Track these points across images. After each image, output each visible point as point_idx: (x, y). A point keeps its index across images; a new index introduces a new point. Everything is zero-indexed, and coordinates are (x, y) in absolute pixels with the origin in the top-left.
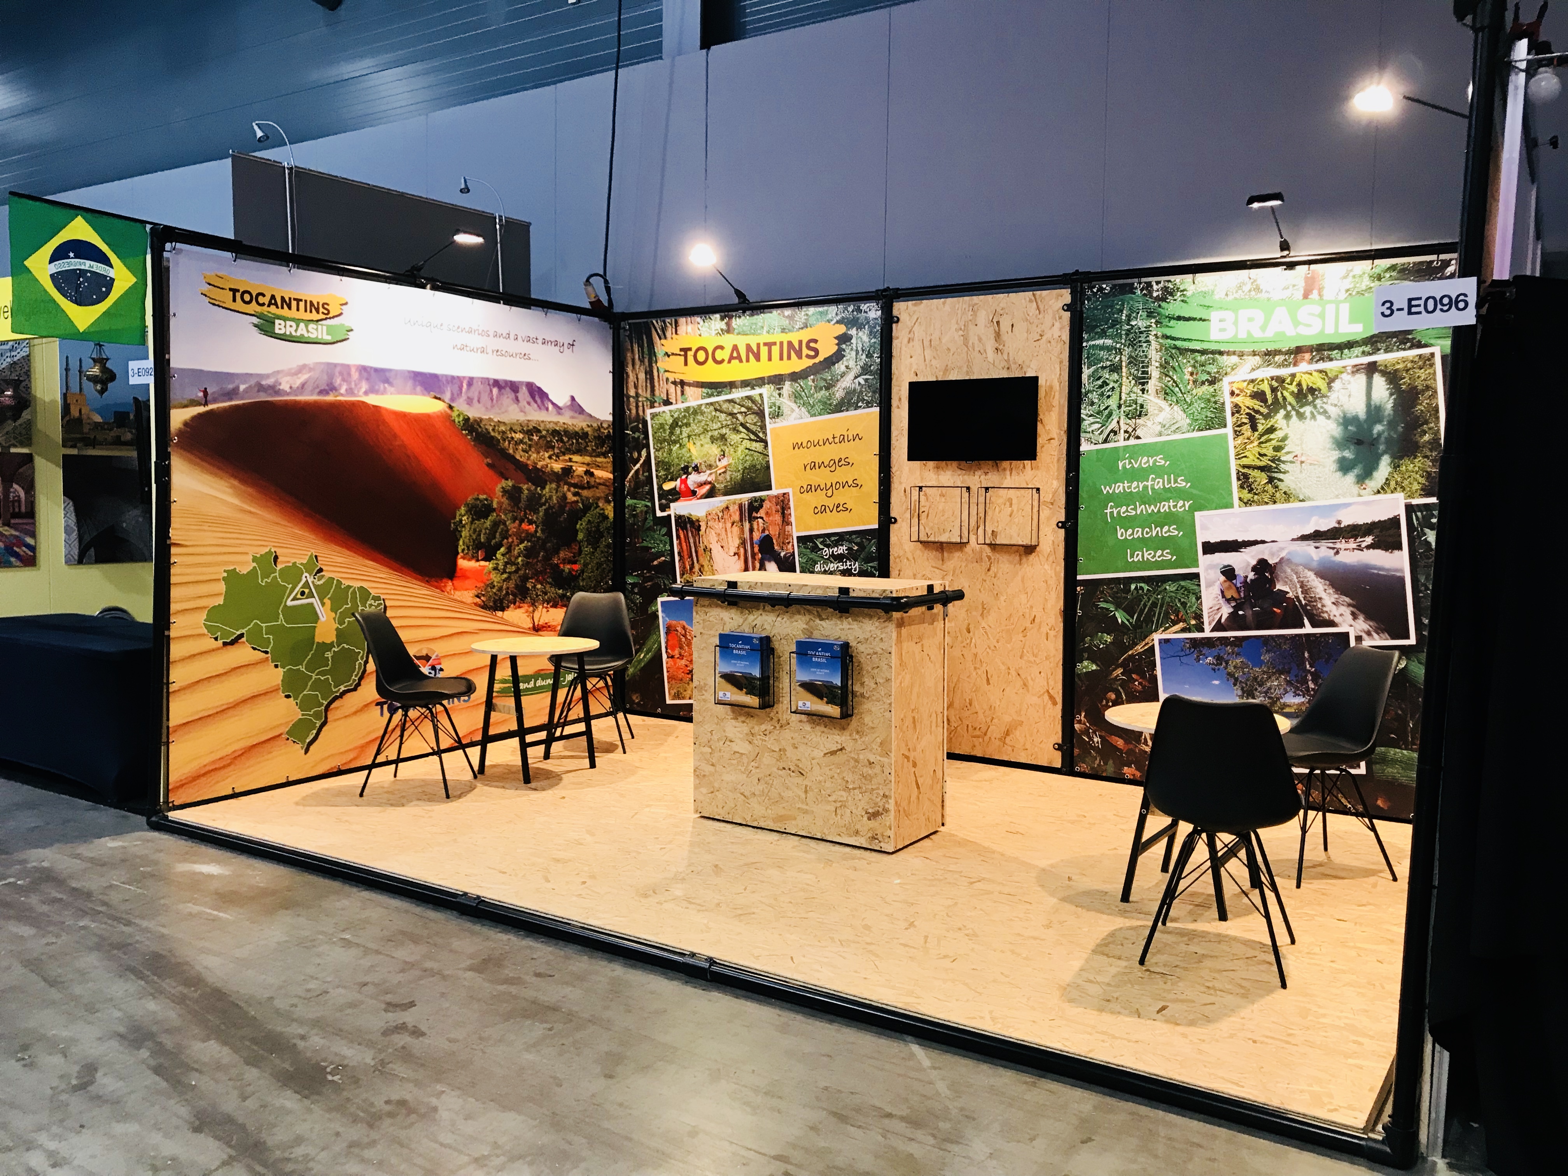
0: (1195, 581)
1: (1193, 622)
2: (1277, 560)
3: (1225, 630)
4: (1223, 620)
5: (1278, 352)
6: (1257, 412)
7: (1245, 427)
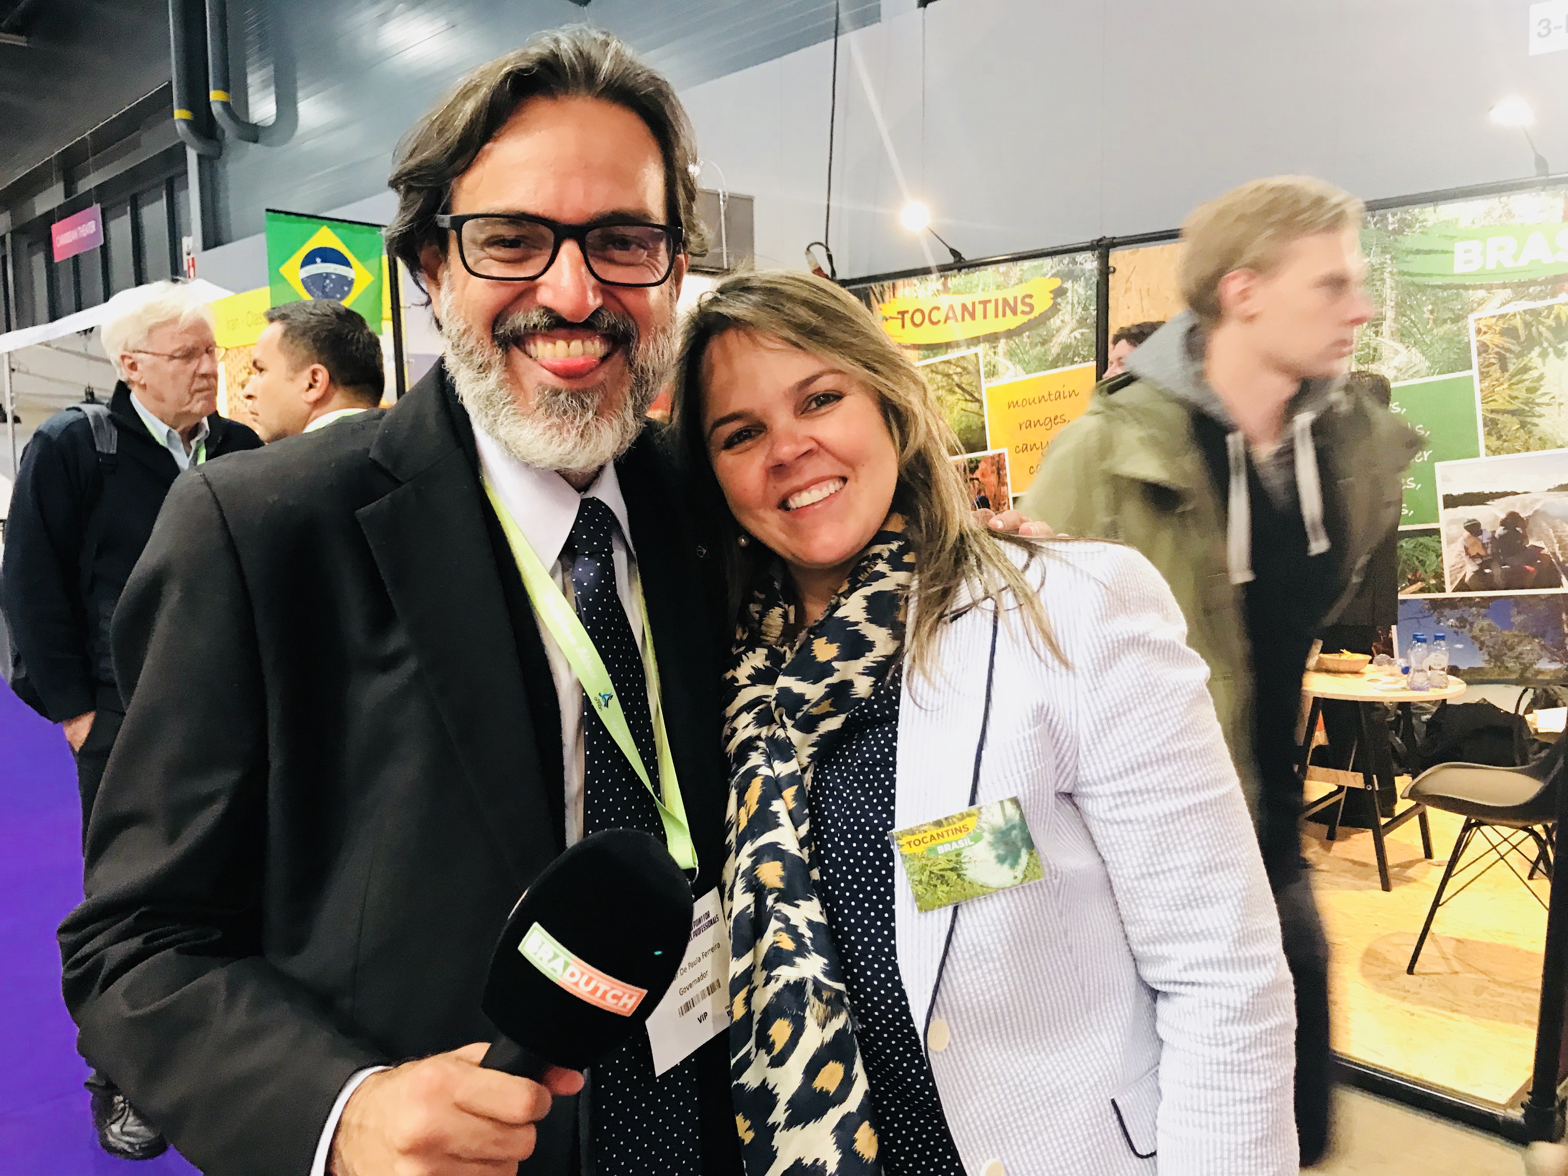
0: (1435, 537)
1: (1433, 582)
2: (1530, 513)
3: (1470, 590)
4: (1467, 579)
5: (1533, 283)
6: (1509, 350)
7: (1493, 368)
